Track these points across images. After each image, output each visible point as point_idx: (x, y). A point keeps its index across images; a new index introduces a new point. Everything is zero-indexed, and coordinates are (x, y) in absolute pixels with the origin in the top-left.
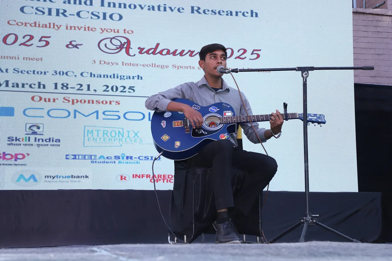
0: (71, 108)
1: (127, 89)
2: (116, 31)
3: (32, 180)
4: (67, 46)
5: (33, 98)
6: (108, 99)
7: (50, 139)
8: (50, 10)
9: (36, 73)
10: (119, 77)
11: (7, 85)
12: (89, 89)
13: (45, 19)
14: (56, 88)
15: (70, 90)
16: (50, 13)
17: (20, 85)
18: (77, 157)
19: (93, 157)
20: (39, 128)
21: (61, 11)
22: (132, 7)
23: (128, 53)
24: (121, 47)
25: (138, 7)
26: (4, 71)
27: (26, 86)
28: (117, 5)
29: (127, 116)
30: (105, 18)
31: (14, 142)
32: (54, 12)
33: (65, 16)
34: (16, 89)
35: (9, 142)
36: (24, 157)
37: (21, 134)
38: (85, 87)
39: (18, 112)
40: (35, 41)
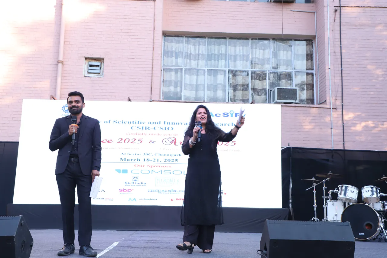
0: (150, 169)
1: (174, 161)
2: (170, 135)
3: (134, 200)
4: (149, 142)
5: (135, 166)
6: (166, 165)
7: (141, 183)
8: (143, 127)
9: (136, 154)
10: (171, 155)
11: (125, 160)
12: (158, 161)
13: (141, 131)
14: (144, 161)
15: (150, 162)
16: (143, 129)
17: (130, 160)
18: (153, 191)
19: (159, 191)
20: (137, 178)
21: (147, 128)
22: (178, 124)
23: (175, 144)
24: (172, 142)
25: (180, 124)
26: (124, 154)
27: (132, 160)
28: (171, 123)
29: (174, 172)
30: (165, 129)
31: (127, 184)
32: (144, 128)
33: (149, 129)
34: (128, 162)
35: (126, 184)
36: (131, 191)
37: (130, 181)
38: (156, 160)
39: (129, 171)
40: (136, 141)
